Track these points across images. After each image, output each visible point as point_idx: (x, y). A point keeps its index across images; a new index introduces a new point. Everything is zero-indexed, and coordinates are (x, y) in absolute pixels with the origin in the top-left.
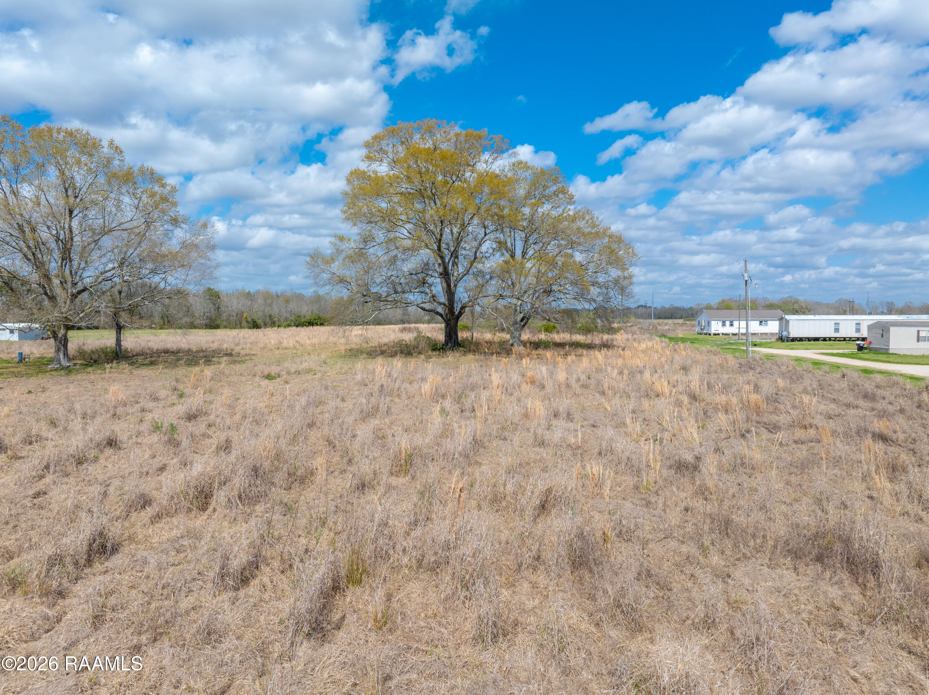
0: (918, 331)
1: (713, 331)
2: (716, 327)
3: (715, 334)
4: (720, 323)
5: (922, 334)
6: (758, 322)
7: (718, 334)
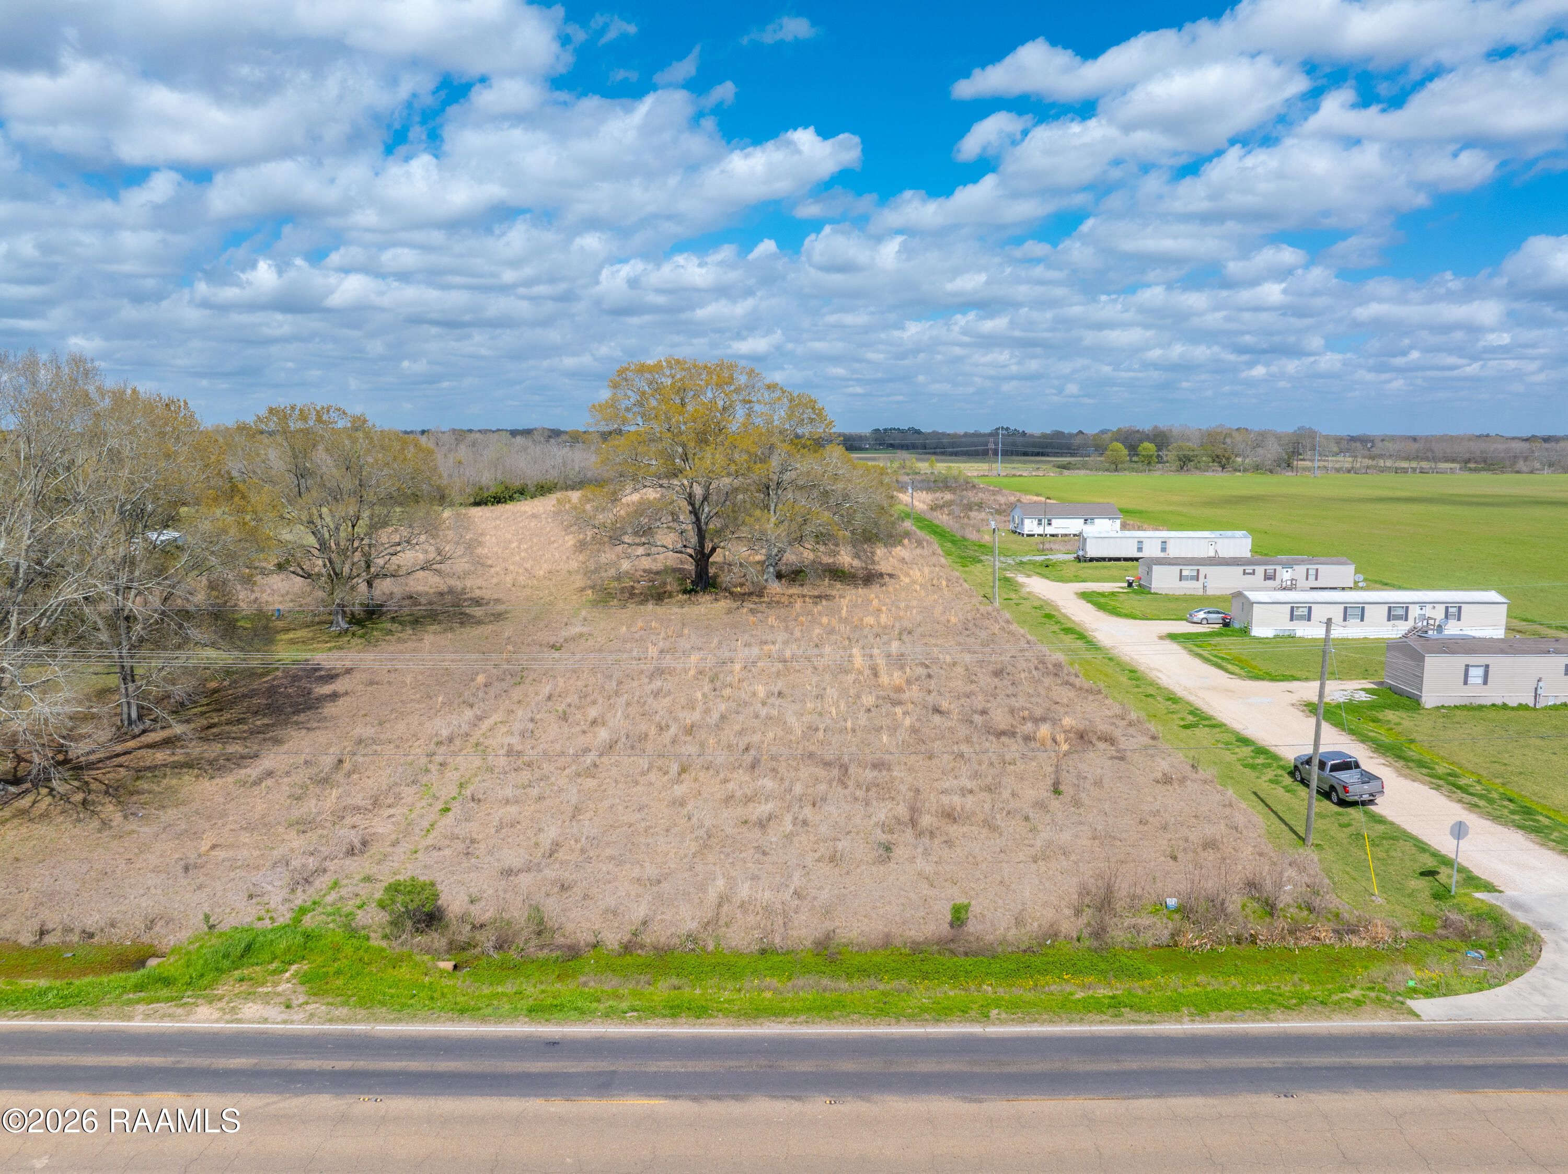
0: (1181, 570)
1: (1026, 532)
2: (1030, 526)
3: (1028, 535)
4: (1036, 522)
5: (1185, 573)
6: (1082, 521)
7: (1033, 535)
